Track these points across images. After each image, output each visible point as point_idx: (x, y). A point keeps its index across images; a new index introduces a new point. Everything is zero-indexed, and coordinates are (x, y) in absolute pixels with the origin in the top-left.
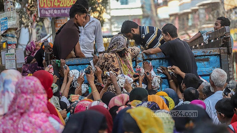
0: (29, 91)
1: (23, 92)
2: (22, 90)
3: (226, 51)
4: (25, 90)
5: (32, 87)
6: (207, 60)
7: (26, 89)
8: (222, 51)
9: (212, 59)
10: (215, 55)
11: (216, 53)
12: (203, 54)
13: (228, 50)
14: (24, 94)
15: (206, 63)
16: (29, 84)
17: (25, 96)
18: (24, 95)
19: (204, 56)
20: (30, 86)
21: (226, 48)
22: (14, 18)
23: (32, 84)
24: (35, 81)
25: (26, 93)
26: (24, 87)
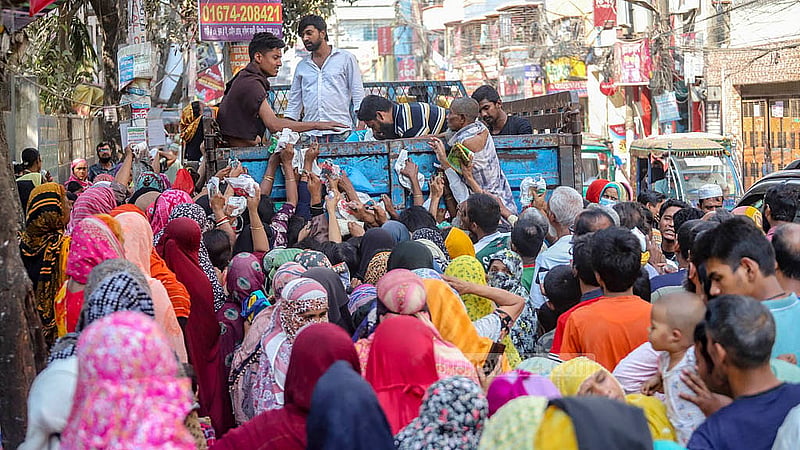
0: (127, 370)
1: (103, 375)
2: (101, 366)
3: (570, 140)
4: (111, 367)
5: (135, 353)
6: (533, 157)
7: (116, 361)
8: (563, 141)
9: (541, 155)
10: (549, 148)
11: (551, 144)
12: (524, 145)
13: (575, 138)
14: (109, 381)
15: (529, 163)
16: (126, 342)
17: (113, 389)
18: (107, 384)
19: (527, 149)
20: (128, 350)
21: (571, 134)
22: (146, 58)
23: (135, 343)
24: (147, 331)
25: (114, 378)
26: (106, 356)
